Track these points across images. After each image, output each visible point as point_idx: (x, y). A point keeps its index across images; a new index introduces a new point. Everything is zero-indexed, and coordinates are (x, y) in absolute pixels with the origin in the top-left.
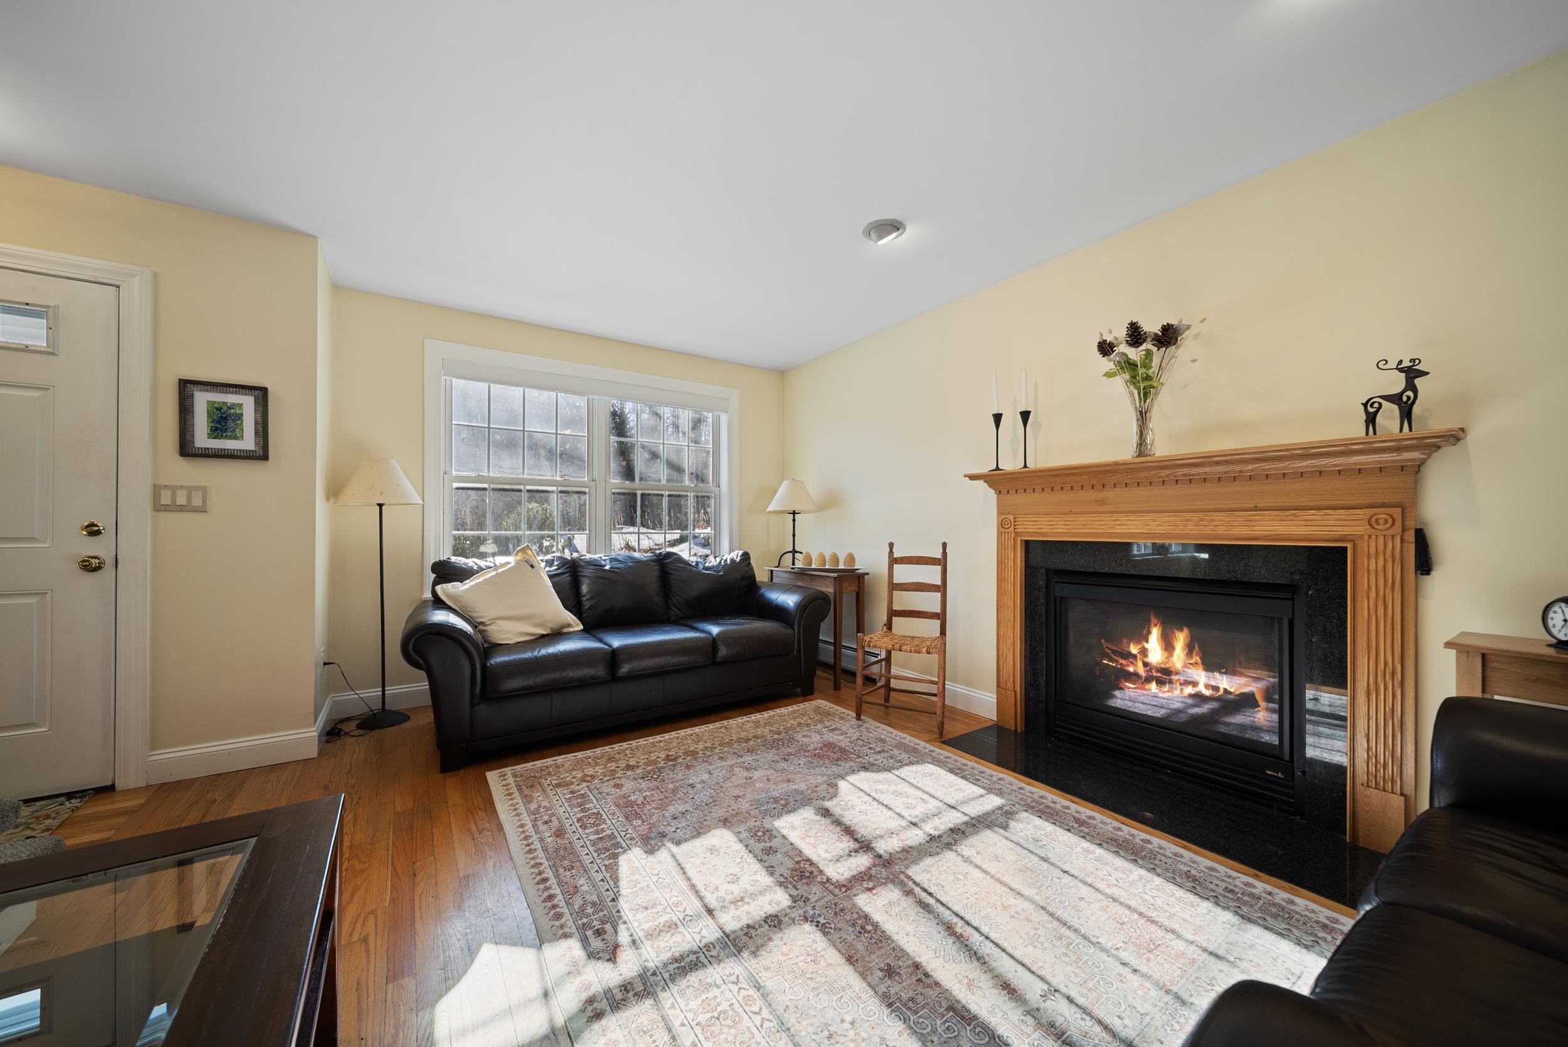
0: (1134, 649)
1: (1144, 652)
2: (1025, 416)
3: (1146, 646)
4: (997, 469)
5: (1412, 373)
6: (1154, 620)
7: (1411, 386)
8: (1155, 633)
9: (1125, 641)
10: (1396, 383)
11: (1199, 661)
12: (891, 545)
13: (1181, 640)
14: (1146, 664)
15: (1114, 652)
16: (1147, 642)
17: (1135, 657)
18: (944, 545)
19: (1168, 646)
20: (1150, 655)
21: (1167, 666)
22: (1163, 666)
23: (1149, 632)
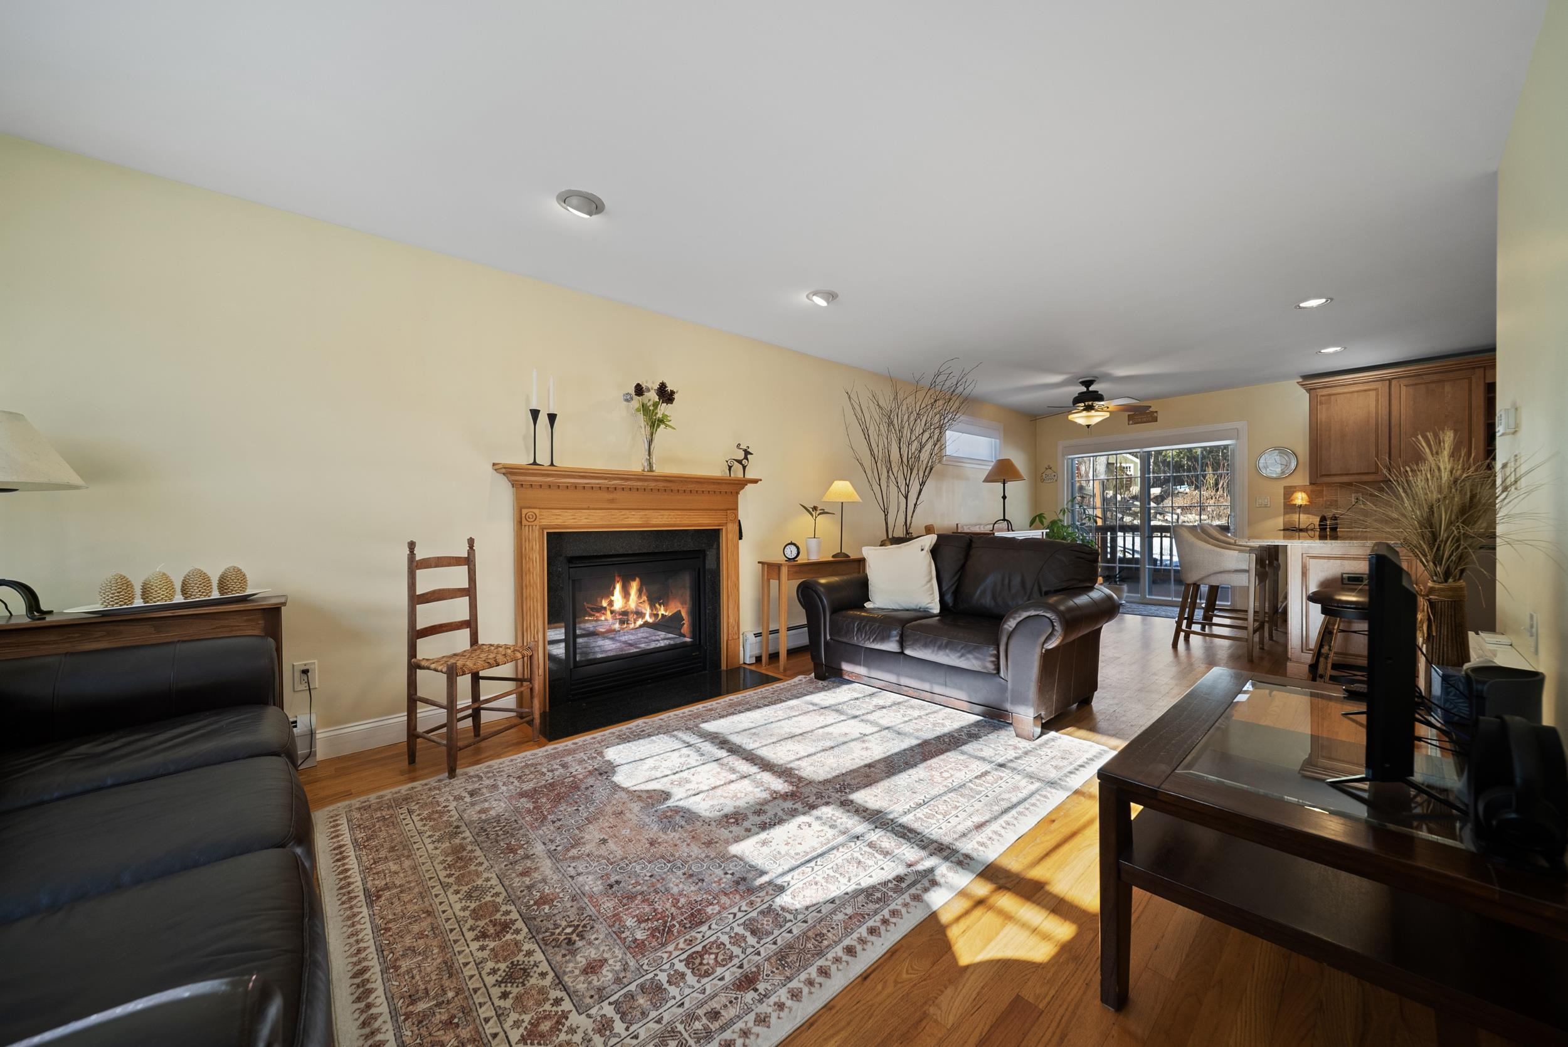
0: (605, 604)
1: (611, 603)
2: (552, 418)
3: (613, 598)
4: (535, 463)
5: (747, 453)
6: (617, 579)
7: (746, 458)
8: (618, 587)
9: (599, 599)
10: (740, 455)
11: (646, 599)
12: (412, 546)
13: (634, 586)
14: (612, 612)
15: (592, 609)
16: (613, 595)
17: (605, 609)
18: (471, 542)
19: (626, 594)
20: (615, 604)
21: (626, 609)
22: (623, 610)
23: (614, 588)
